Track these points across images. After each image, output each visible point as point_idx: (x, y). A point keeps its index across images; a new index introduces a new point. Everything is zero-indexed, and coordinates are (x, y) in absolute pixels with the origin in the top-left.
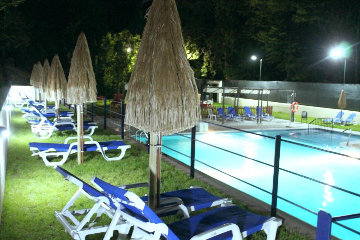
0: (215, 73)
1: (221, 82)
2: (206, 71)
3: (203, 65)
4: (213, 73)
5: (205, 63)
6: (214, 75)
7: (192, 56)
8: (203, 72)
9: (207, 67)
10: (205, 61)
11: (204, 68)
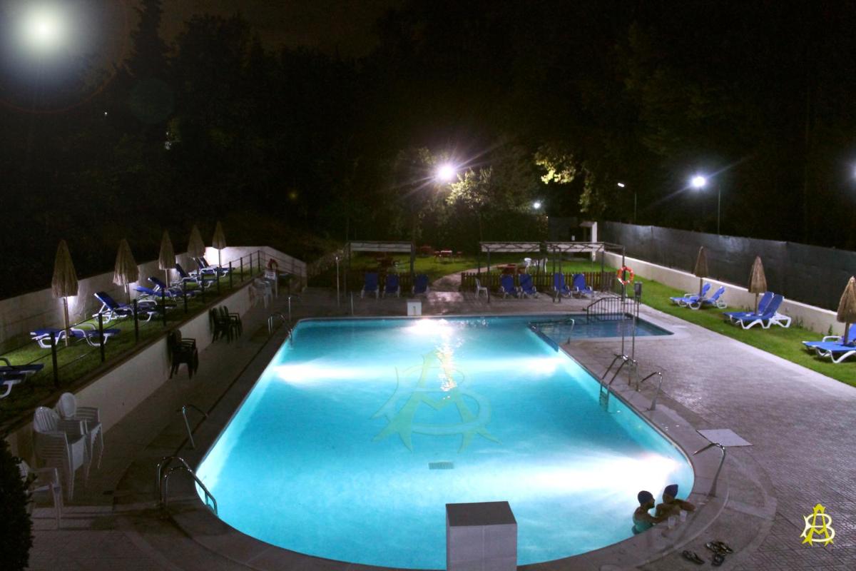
0: (605, 206)
1: (596, 224)
2: (587, 202)
3: (582, 192)
4: (602, 206)
5: (587, 188)
6: (603, 209)
7: (562, 178)
8: (583, 204)
9: (591, 195)
10: (587, 184)
11: (585, 197)
